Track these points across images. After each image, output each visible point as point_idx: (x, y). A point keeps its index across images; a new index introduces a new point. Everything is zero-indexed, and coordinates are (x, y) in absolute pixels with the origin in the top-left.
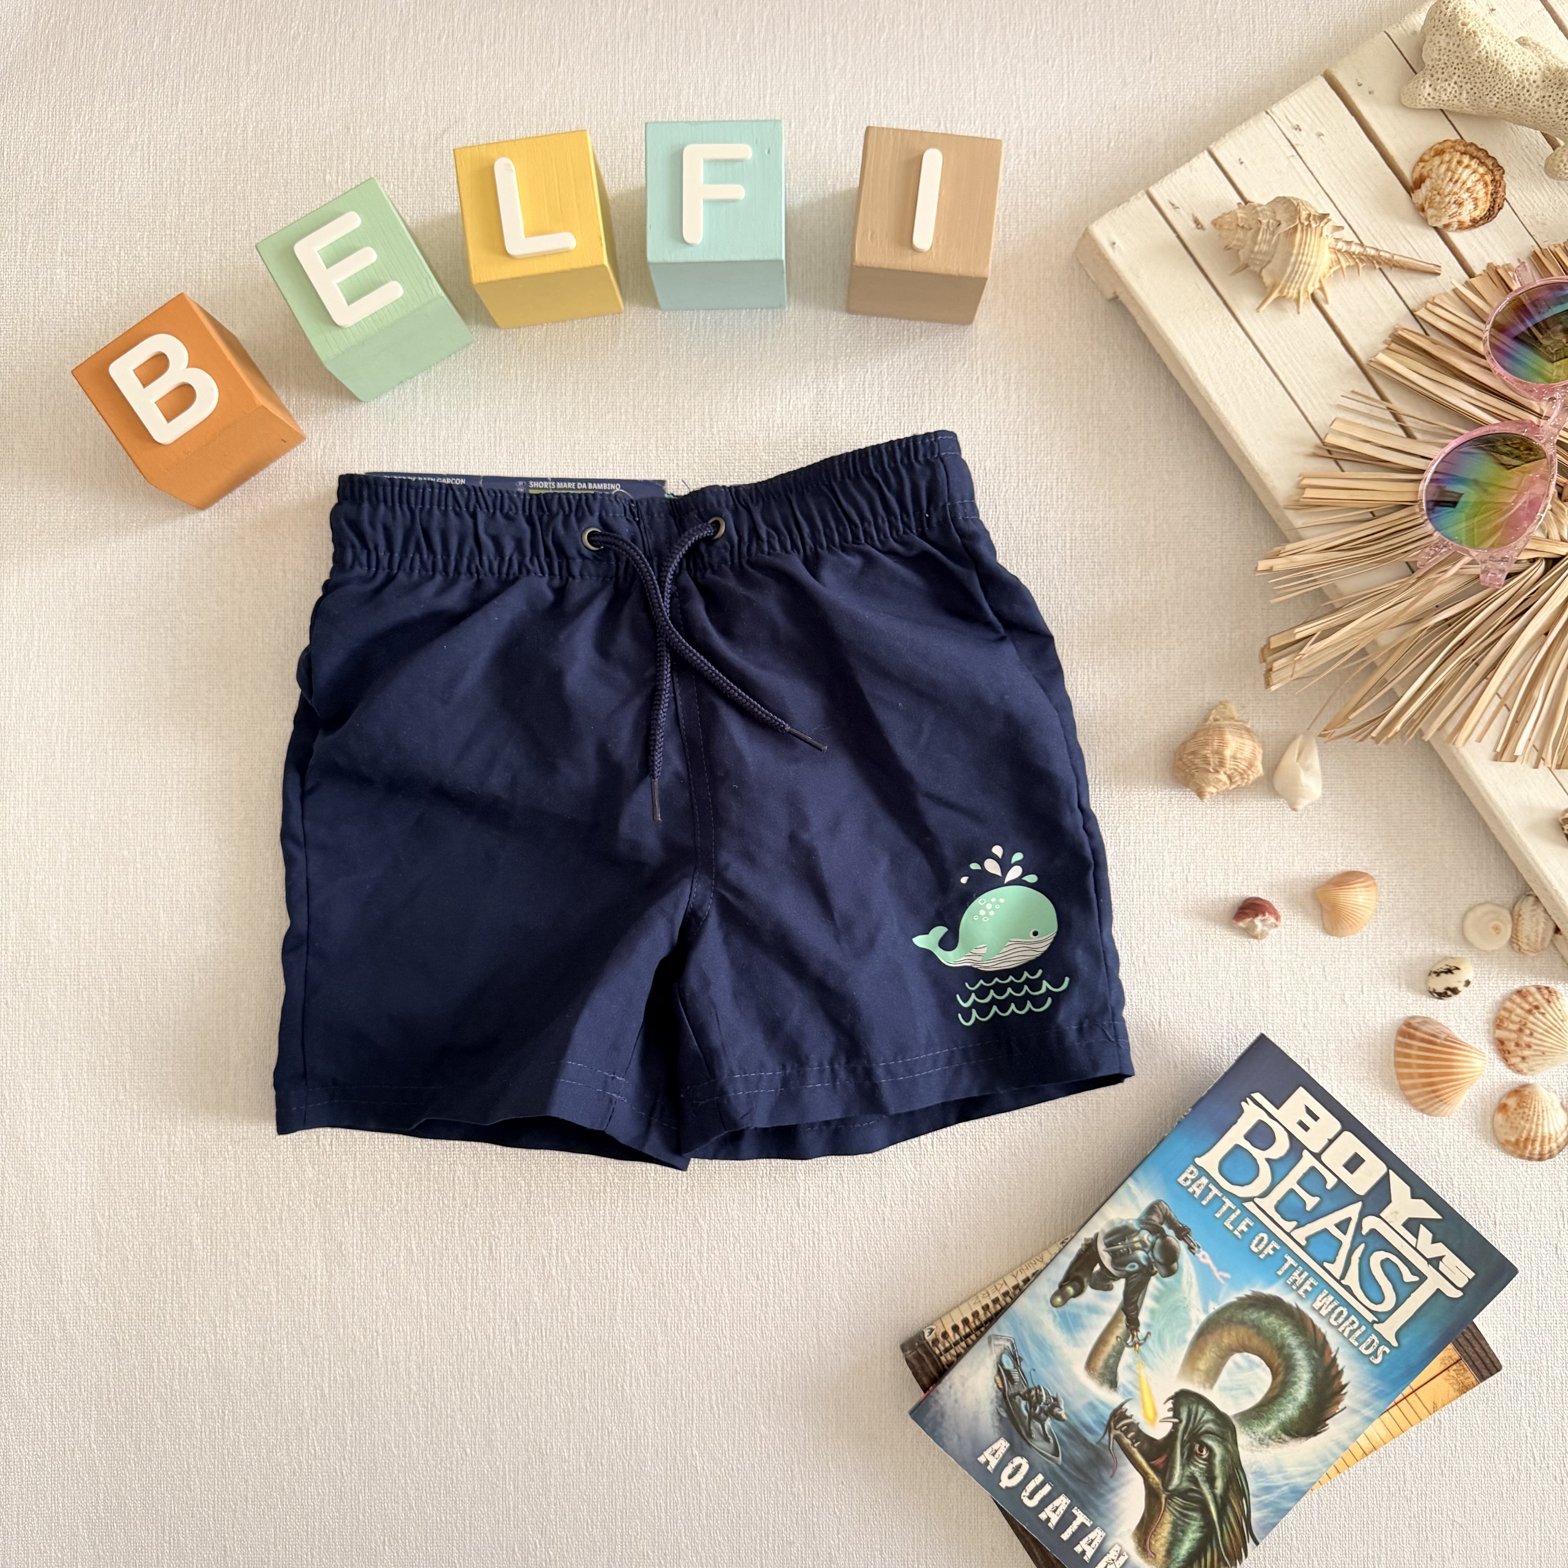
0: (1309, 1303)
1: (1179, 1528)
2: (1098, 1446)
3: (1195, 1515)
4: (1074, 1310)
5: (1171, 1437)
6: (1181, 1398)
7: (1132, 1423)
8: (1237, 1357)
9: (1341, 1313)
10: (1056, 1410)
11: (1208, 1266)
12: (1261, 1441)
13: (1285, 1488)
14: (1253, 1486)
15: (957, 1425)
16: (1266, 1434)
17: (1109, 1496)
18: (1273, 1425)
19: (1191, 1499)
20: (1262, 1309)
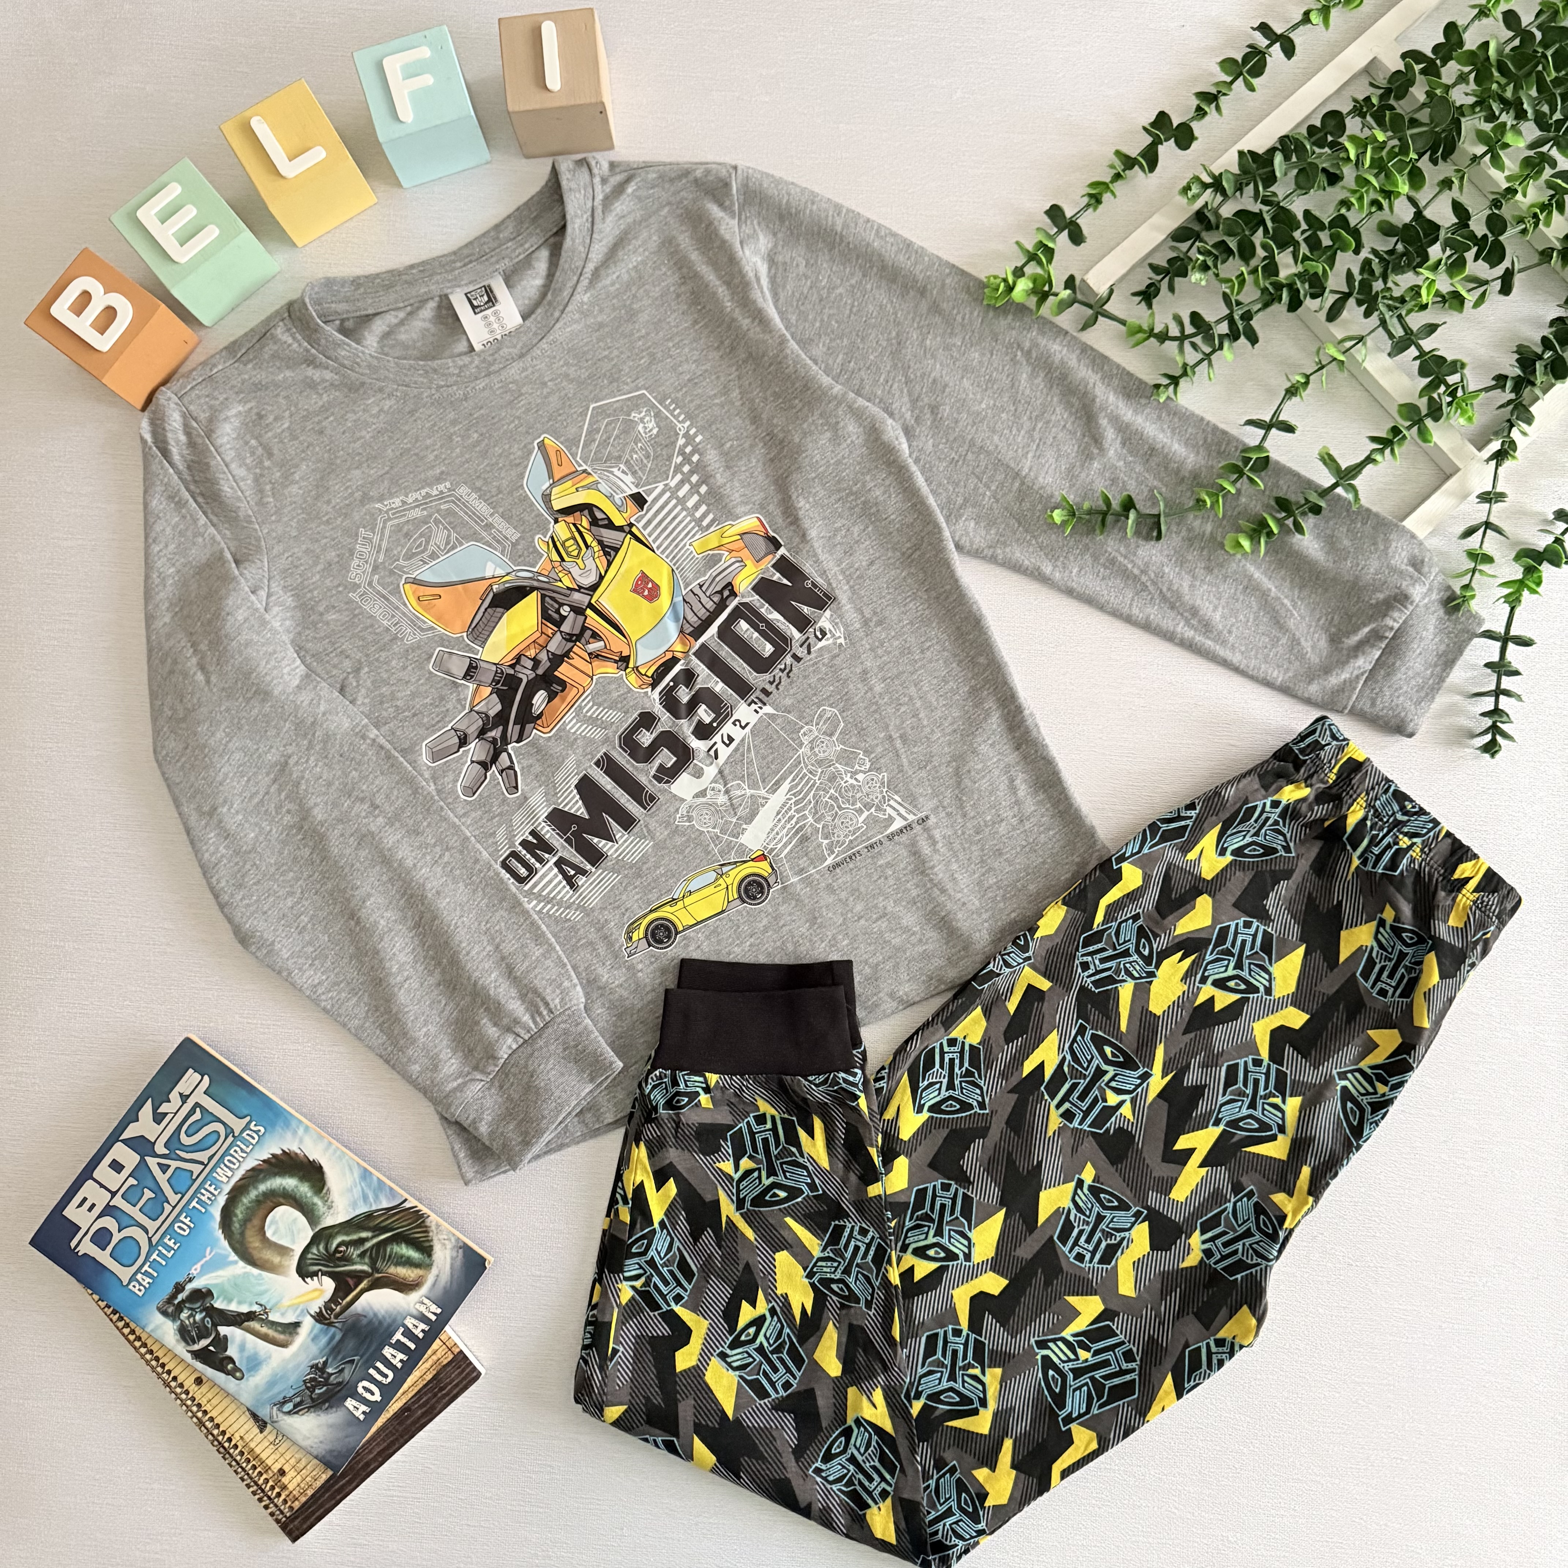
1: (399, 1260)
2: (343, 1330)
3: (389, 1249)
4: (244, 1361)
5: (331, 1275)
6: (303, 1272)
7: (325, 1306)
9: (229, 1161)
10: (320, 1366)
11: (202, 1266)
12: (330, 1207)
13: (363, 1184)
16: (325, 1204)
17: (380, 1317)
18: (316, 1200)
19: (376, 1254)
20: (231, 1220)
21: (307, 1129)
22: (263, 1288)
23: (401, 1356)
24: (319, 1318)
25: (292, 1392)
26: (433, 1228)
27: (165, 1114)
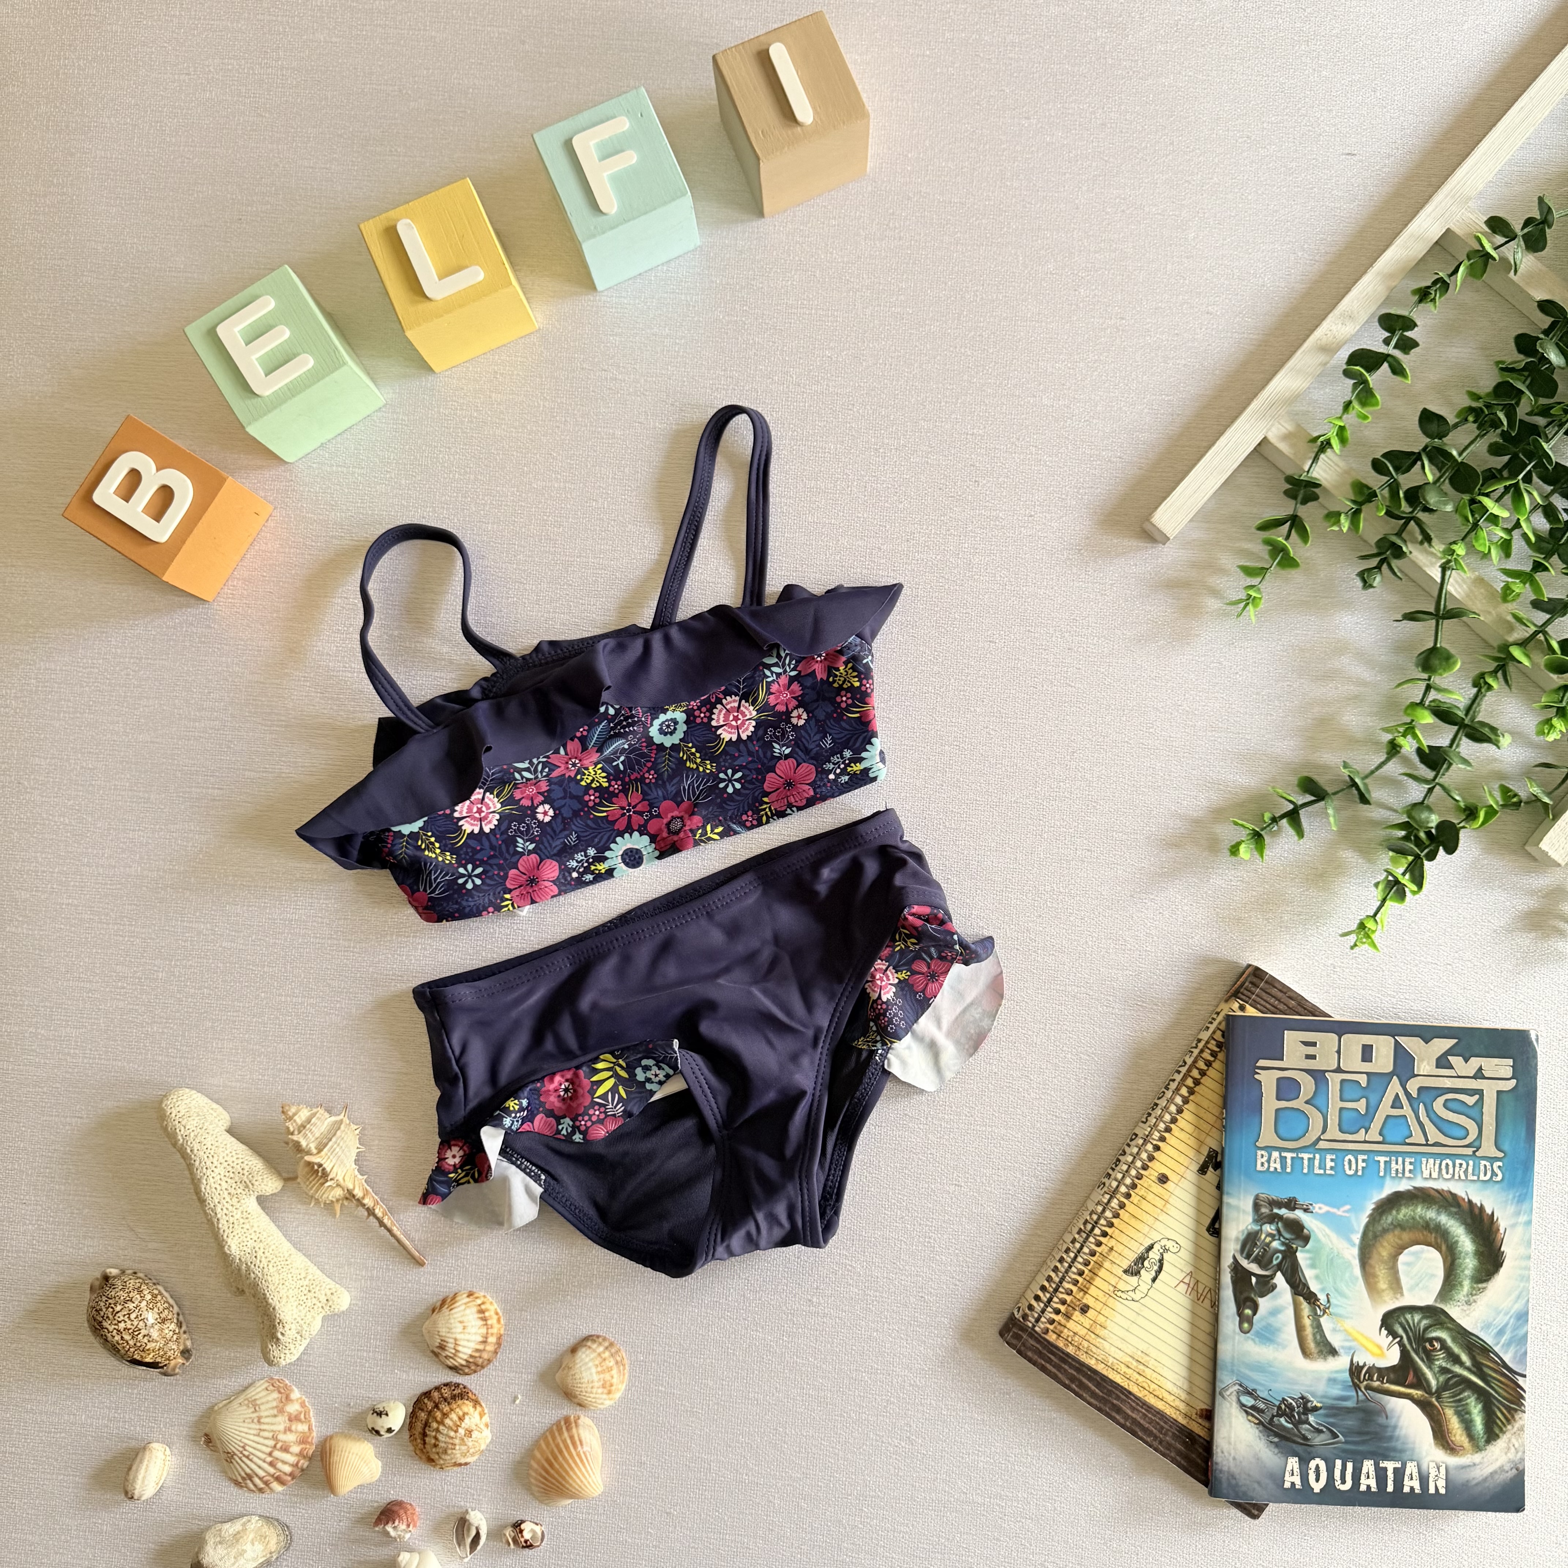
0: (1419, 1177)
1: (1463, 1413)
2: (1359, 1405)
3: (1466, 1394)
4: (1264, 1323)
5: (1404, 1353)
7: (1369, 1367)
8: (1402, 1258)
9: (1447, 1165)
10: (1309, 1405)
11: (1328, 1212)
12: (1468, 1303)
13: (1512, 1320)
14: (1489, 1339)
15: (1249, 1475)
16: (1468, 1295)
18: (1467, 1284)
19: (1454, 1385)
20: (1391, 1209)
22: (1346, 1290)
23: (1373, 1483)
24: (1355, 1370)
25: (1263, 1394)
27: (1451, 1067)
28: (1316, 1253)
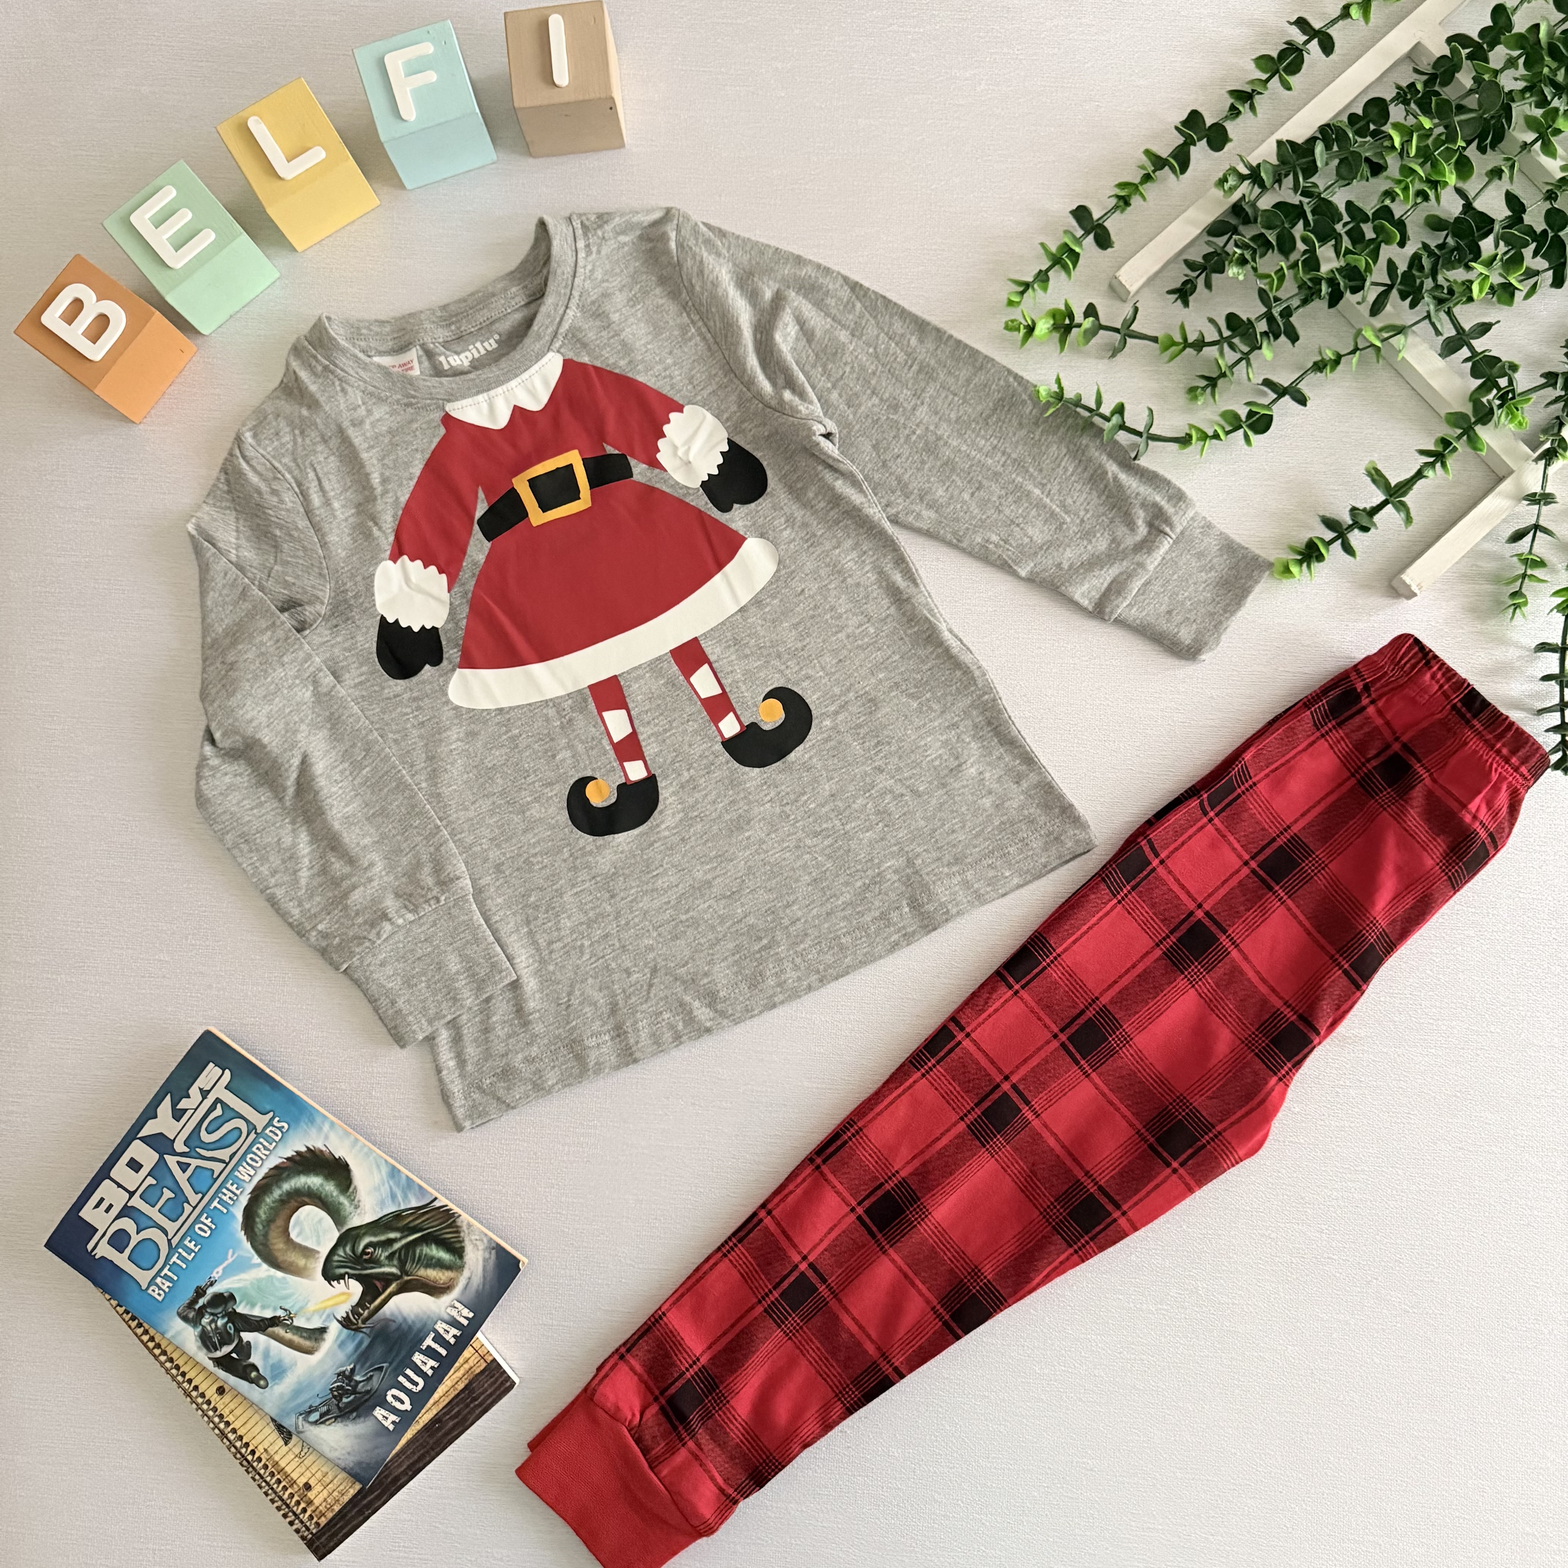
0: (245, 1185)
2: (371, 1336)
3: (418, 1251)
5: (359, 1278)
6: (329, 1275)
7: (352, 1311)
9: (251, 1159)
10: (347, 1373)
11: (224, 1269)
12: (357, 1207)
13: (391, 1182)
15: (367, 1452)
16: (351, 1204)
17: (410, 1322)
18: (343, 1199)
19: (405, 1256)
20: (254, 1221)
21: (332, 1124)
22: (288, 1292)
23: (432, 1363)
24: (346, 1323)
25: (318, 1402)
26: (465, 1228)
27: (186, 1110)
28: (246, 1297)
